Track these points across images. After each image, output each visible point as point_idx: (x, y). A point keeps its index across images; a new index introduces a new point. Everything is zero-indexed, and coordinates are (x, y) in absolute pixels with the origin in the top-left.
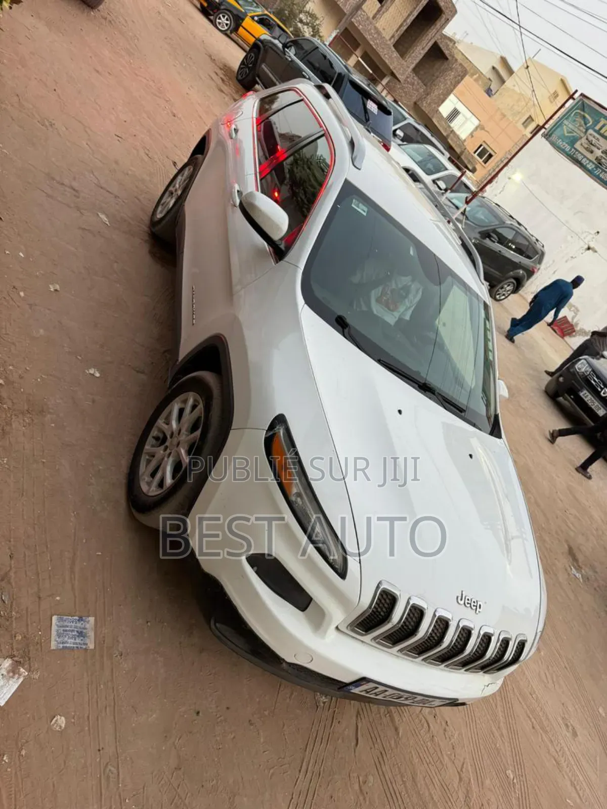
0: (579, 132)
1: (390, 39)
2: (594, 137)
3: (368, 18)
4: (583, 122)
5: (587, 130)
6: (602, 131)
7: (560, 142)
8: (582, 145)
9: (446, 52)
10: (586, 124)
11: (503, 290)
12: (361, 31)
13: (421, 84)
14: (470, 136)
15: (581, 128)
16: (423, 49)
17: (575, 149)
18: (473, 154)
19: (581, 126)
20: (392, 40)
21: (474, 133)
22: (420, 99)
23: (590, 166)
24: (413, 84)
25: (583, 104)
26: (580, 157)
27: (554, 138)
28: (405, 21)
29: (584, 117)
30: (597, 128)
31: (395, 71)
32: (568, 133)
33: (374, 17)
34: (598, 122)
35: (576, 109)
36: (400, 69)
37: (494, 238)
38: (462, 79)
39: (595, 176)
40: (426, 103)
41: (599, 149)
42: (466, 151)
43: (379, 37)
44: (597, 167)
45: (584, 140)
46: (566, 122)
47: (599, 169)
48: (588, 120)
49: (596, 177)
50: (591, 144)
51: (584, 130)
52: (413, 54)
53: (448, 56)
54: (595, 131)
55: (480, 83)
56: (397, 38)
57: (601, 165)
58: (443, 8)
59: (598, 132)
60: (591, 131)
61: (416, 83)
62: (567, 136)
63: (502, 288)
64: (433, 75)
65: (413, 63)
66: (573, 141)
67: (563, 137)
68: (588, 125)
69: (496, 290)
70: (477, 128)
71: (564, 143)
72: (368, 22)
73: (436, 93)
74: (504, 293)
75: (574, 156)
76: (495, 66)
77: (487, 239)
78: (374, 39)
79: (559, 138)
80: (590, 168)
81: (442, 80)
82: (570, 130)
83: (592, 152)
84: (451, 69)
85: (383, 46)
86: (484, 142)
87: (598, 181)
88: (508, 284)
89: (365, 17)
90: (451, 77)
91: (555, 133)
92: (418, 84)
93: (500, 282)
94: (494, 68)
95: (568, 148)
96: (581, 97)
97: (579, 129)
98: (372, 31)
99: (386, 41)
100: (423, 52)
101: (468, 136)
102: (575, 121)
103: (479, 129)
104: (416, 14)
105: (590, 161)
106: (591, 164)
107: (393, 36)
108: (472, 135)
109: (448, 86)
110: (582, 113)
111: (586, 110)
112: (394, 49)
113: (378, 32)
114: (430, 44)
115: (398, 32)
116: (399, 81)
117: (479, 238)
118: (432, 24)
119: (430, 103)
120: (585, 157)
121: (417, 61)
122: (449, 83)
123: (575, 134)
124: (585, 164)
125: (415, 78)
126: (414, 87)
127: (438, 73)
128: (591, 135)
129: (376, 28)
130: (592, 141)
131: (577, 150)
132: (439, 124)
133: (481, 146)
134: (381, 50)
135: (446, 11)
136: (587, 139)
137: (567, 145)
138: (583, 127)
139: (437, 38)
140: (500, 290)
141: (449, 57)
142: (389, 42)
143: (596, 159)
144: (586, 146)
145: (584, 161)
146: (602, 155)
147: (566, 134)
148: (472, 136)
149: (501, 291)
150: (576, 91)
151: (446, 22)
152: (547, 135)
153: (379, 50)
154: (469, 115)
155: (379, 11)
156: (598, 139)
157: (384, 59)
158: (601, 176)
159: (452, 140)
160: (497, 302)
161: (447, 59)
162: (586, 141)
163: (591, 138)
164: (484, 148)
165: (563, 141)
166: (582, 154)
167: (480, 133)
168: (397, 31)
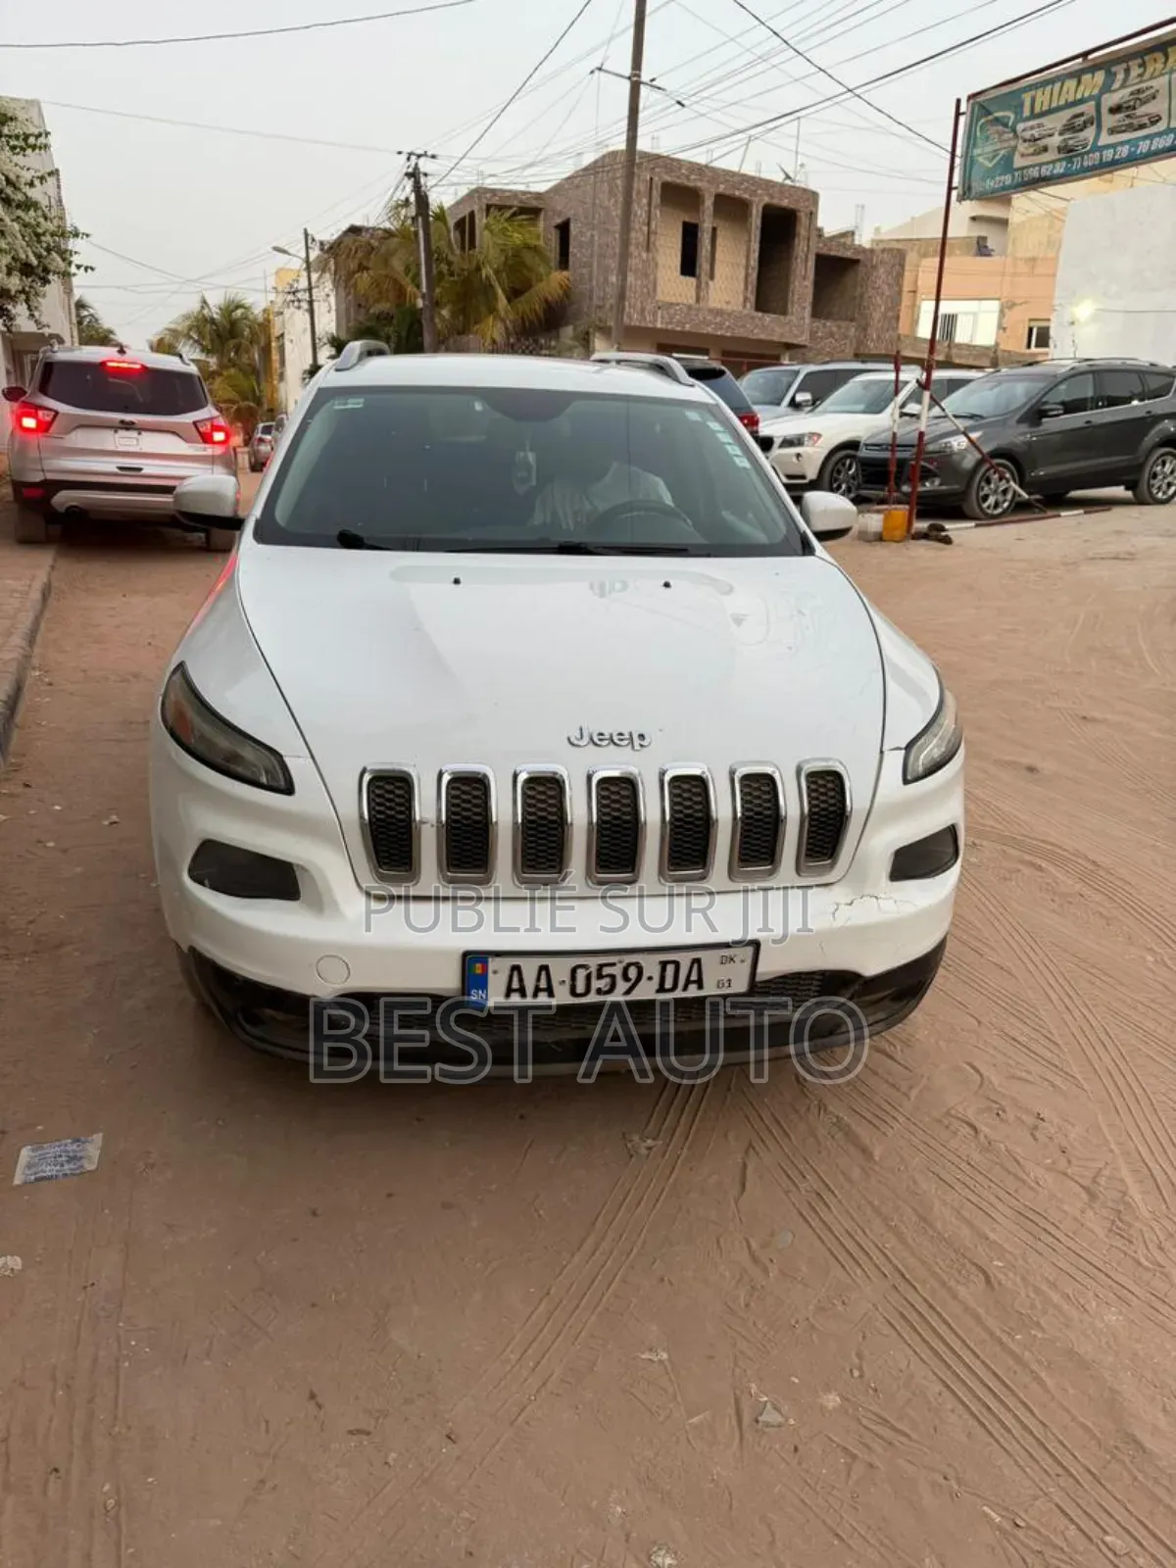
0: (1006, 145)
1: (745, 306)
2: (1032, 128)
3: (690, 307)
4: (1000, 128)
5: (1014, 131)
6: (1037, 110)
7: (990, 184)
8: (1023, 155)
9: (849, 254)
10: (1006, 125)
11: (1160, 477)
12: (694, 330)
13: (844, 324)
14: (1001, 331)
15: (1006, 136)
16: (804, 278)
17: (1018, 169)
18: (1028, 351)
19: (1000, 134)
20: (748, 305)
21: (1005, 320)
22: (860, 343)
23: (1059, 169)
24: (832, 335)
25: (982, 106)
26: (1034, 173)
27: (976, 186)
28: (747, 267)
29: (997, 120)
30: (1027, 112)
31: (784, 340)
32: (991, 160)
33: (698, 300)
34: (1022, 105)
35: (978, 121)
36: (791, 331)
37: (1052, 410)
38: (902, 266)
39: (1077, 172)
40: (872, 340)
41: (1051, 135)
42: (999, 353)
43: (726, 316)
44: (1070, 160)
45: (1022, 147)
46: (977, 151)
47: (1075, 160)
48: (1004, 117)
49: (1084, 172)
50: (1036, 140)
51: (1011, 135)
52: (796, 297)
53: (855, 257)
54: (1028, 119)
55: (958, 252)
56: (752, 298)
57: (1072, 151)
58: (792, 206)
59: (1033, 116)
60: (1020, 127)
61: (834, 329)
62: (995, 165)
63: (1155, 476)
64: (855, 298)
65: (804, 308)
66: (1007, 164)
67: (990, 174)
68: (1010, 124)
69: (1145, 487)
70: (1002, 313)
71: (998, 178)
72: (693, 312)
73: (877, 316)
74: (1166, 481)
75: (1026, 179)
76: (973, 214)
77: (1044, 420)
78: (720, 326)
79: (983, 179)
80: (1062, 171)
81: (871, 292)
82: (991, 155)
83: (1045, 149)
84: (874, 267)
85: (740, 324)
86: (1031, 320)
87: (1088, 174)
88: (1160, 461)
89: (685, 310)
90: (883, 276)
91: (973, 178)
92: (839, 327)
93: (1141, 467)
94: (974, 219)
95: (1008, 179)
96: (971, 101)
97: (1005, 141)
98: (709, 318)
99: (740, 312)
100: (809, 283)
101: (997, 334)
102: (987, 138)
103: (1006, 310)
104: (756, 246)
105: (1053, 162)
106: (1058, 165)
107: (746, 299)
108: (1001, 328)
109: (887, 293)
110: (990, 117)
111: (991, 109)
112: (760, 314)
113: (719, 312)
114: (811, 263)
115: (750, 288)
116: (804, 346)
117: (1027, 430)
118: (794, 238)
119: (879, 337)
120: (1040, 165)
121: (810, 298)
122: (886, 287)
123: (1002, 152)
124: (1048, 173)
125: (828, 324)
126: (837, 336)
127: (859, 290)
128: (1024, 130)
129: (711, 311)
130: (1032, 135)
131: (1023, 168)
132: (917, 351)
133: (1031, 330)
134: (742, 330)
135: (802, 207)
136: (1025, 141)
137: (1002, 178)
138: (1004, 132)
139: (816, 247)
140: (1152, 482)
141: (859, 257)
142: (746, 312)
143: (1059, 152)
144: (1031, 150)
145: (1045, 171)
146: (1062, 138)
147: (990, 165)
148: (1004, 329)
149: (1156, 483)
150: (959, 101)
151: (810, 219)
152: (964, 193)
153: (740, 332)
154: (972, 306)
155: (698, 287)
156: (1039, 126)
157: (755, 337)
158: (1085, 164)
159: (960, 357)
160: (1167, 506)
161: (857, 262)
162: (1026, 144)
163: (1027, 135)
164: (1039, 329)
165: (993, 178)
166: (1033, 166)
167: (1013, 316)
168: (746, 288)
